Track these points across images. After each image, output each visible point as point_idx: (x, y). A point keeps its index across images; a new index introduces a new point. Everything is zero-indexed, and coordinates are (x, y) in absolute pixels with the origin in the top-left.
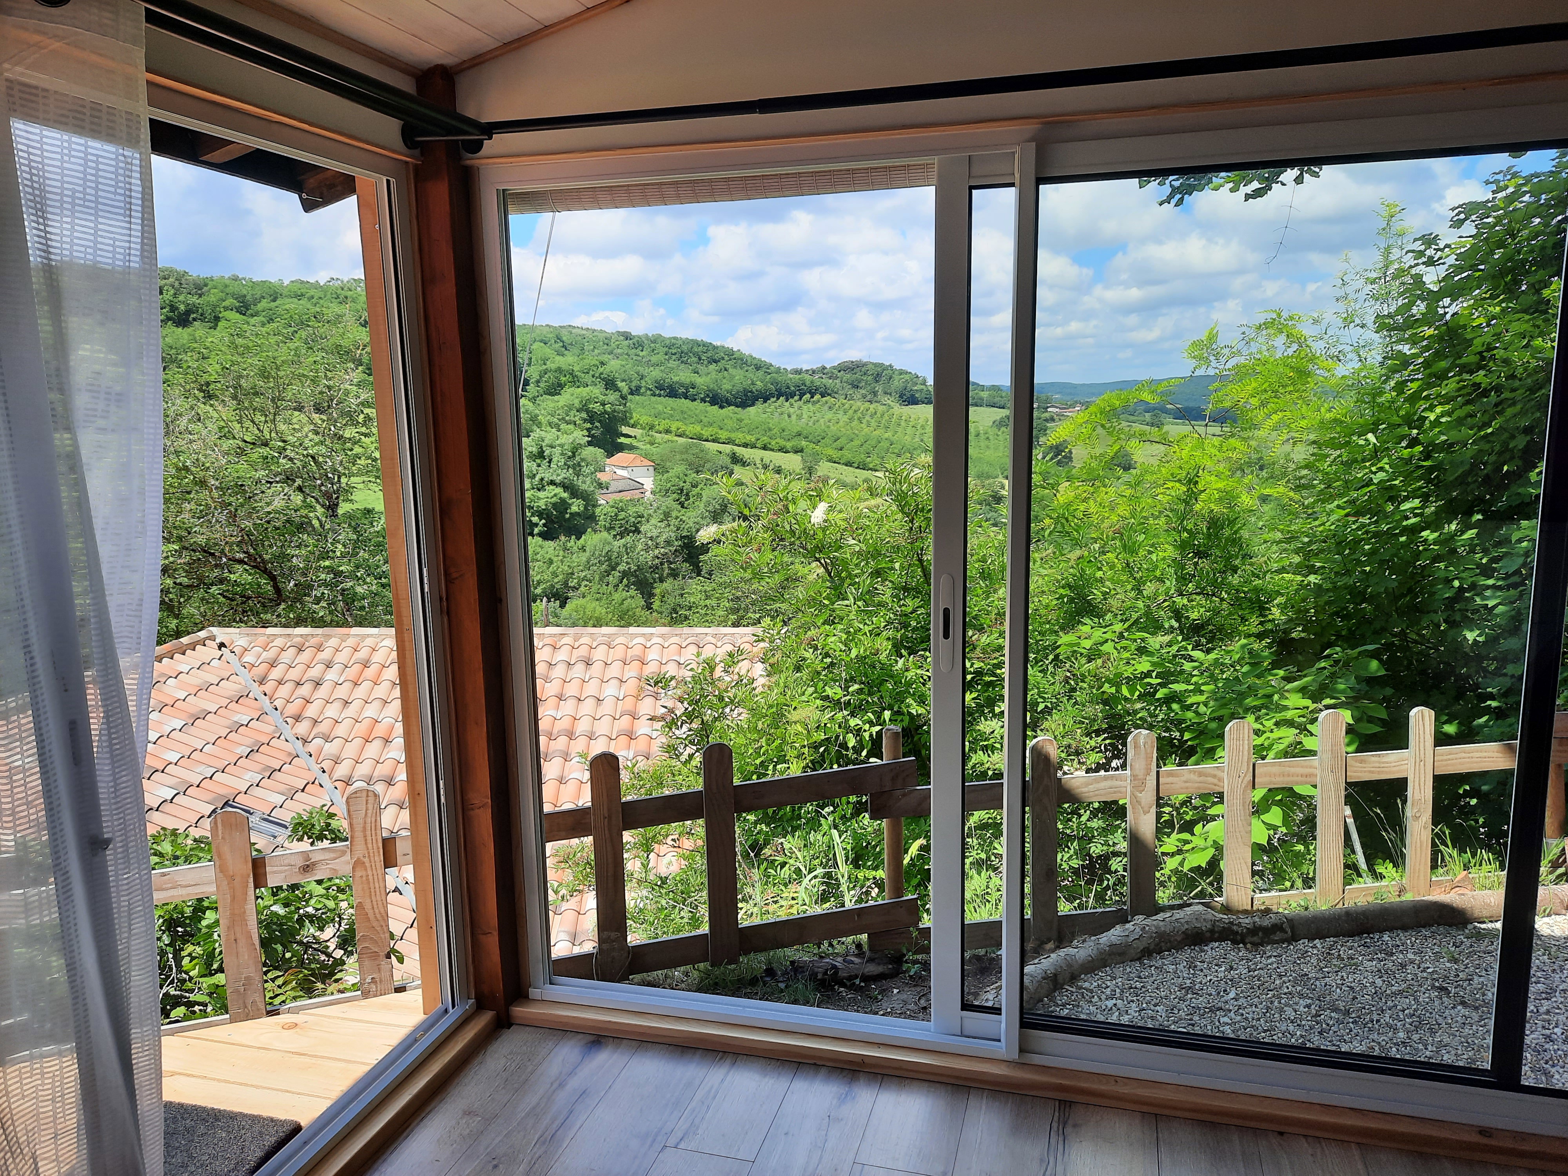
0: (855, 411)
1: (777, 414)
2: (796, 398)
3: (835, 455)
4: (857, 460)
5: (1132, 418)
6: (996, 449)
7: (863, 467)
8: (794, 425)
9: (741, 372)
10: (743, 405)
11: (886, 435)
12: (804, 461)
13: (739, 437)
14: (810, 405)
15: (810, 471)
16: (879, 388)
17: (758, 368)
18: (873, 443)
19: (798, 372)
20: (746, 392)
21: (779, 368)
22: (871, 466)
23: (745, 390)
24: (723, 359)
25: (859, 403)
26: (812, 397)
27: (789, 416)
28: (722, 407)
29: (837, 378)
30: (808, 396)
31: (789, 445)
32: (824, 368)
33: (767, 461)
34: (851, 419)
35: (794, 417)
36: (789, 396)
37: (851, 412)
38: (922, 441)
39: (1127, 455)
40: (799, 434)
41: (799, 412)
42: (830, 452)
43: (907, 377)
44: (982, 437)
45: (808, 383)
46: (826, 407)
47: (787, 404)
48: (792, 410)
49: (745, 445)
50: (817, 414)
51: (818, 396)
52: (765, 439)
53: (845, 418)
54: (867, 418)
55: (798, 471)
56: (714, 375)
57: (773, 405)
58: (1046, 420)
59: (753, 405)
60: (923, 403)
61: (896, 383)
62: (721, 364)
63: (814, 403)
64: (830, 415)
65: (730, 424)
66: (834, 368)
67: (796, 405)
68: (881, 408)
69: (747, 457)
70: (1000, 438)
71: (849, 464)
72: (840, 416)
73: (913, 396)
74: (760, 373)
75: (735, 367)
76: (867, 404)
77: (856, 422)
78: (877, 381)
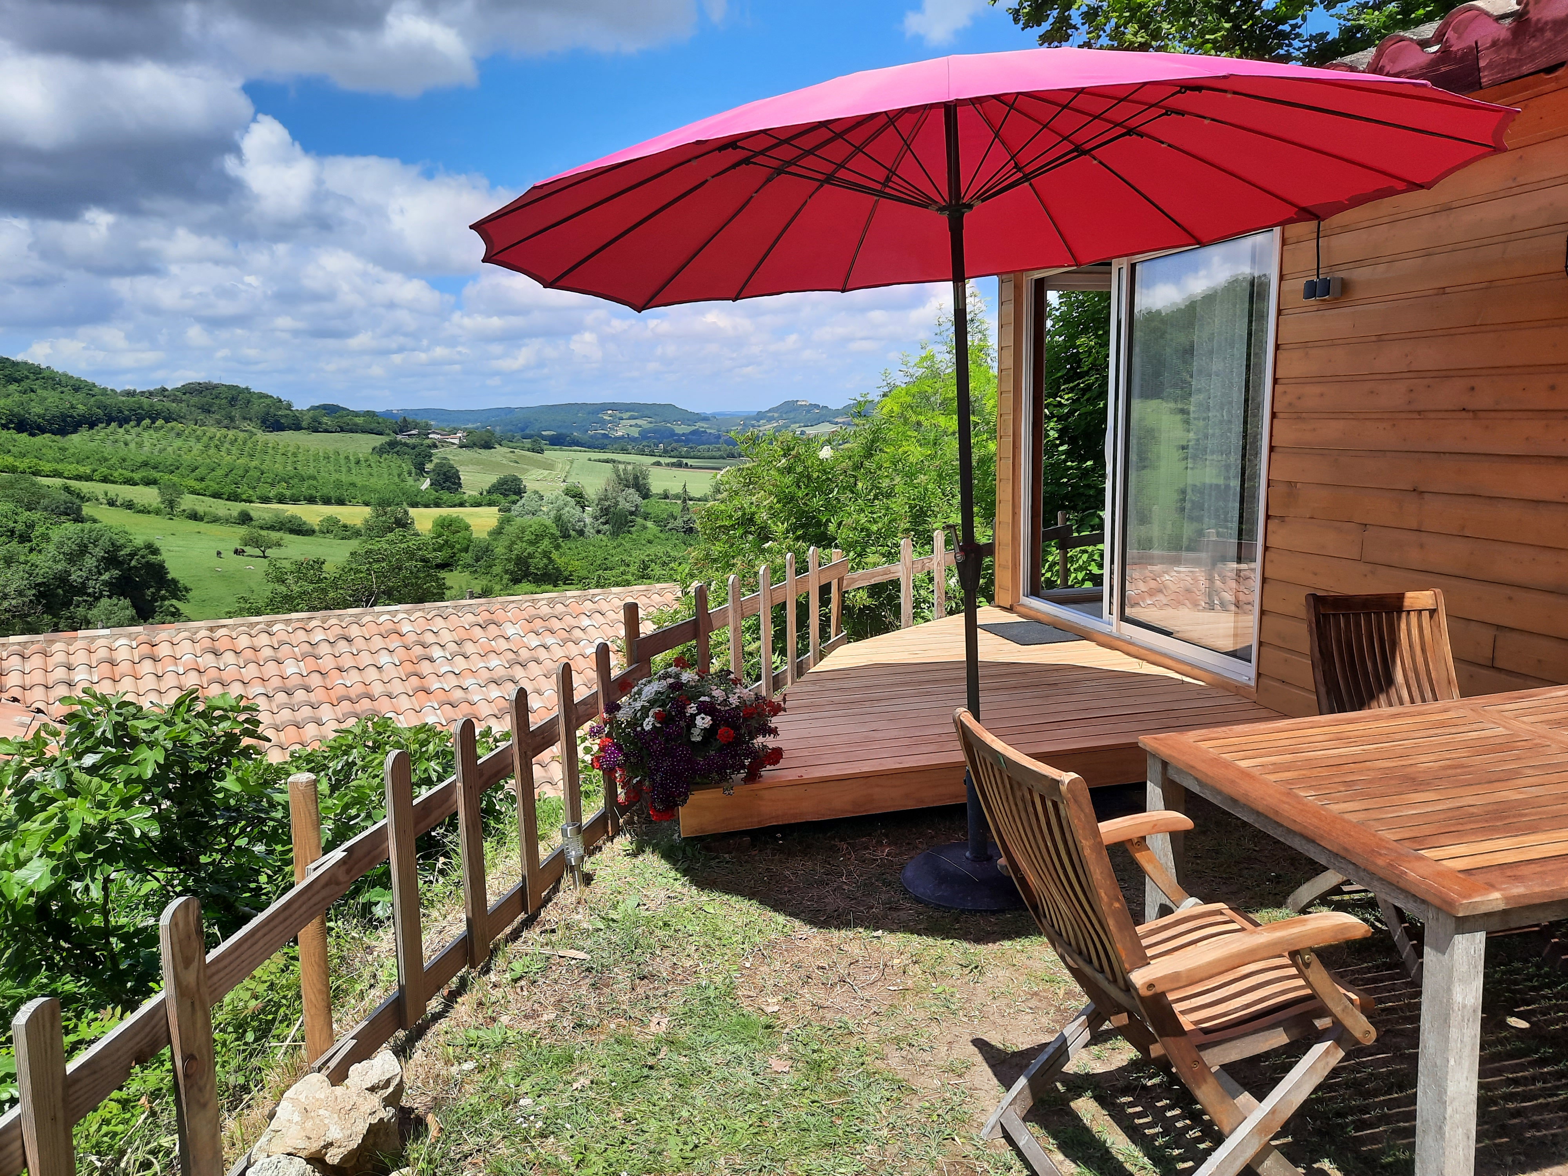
0: (211, 438)
1: (109, 443)
2: (132, 423)
3: (198, 486)
4: (227, 490)
5: (511, 444)
6: (380, 476)
7: (234, 497)
8: (135, 454)
9: (56, 394)
10: (63, 431)
11: (253, 464)
12: (162, 494)
13: (71, 468)
14: (152, 432)
15: (171, 504)
16: (236, 413)
17: (77, 389)
18: (241, 472)
19: (130, 394)
20: (64, 417)
21: (105, 389)
22: (244, 497)
23: (62, 414)
24: (27, 378)
25: (213, 430)
26: (153, 423)
27: (126, 444)
28: (32, 435)
29: (181, 401)
30: (147, 421)
31: (137, 476)
32: (165, 390)
33: (112, 494)
34: (207, 447)
35: (132, 446)
36: (122, 421)
37: (205, 439)
38: (295, 469)
39: (517, 480)
40: (145, 464)
41: (138, 439)
42: (192, 483)
43: (268, 401)
44: (363, 464)
45: (146, 407)
46: (173, 434)
47: (122, 430)
48: (128, 437)
49: (78, 478)
50: (163, 442)
51: (160, 422)
52: (103, 470)
53: (200, 446)
54: (226, 445)
55: (155, 505)
56: (16, 397)
57: (101, 432)
58: (429, 447)
59: (75, 431)
60: (291, 429)
61: (256, 407)
62: (25, 384)
63: (157, 430)
64: (178, 443)
65: (50, 454)
66: (177, 390)
67: (134, 431)
68: (242, 435)
69: (85, 491)
70: (383, 465)
71: (216, 495)
72: (191, 444)
73: (278, 421)
74: (80, 396)
75: (45, 388)
76: (224, 431)
77: (212, 451)
78: (232, 406)
